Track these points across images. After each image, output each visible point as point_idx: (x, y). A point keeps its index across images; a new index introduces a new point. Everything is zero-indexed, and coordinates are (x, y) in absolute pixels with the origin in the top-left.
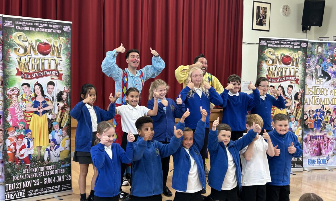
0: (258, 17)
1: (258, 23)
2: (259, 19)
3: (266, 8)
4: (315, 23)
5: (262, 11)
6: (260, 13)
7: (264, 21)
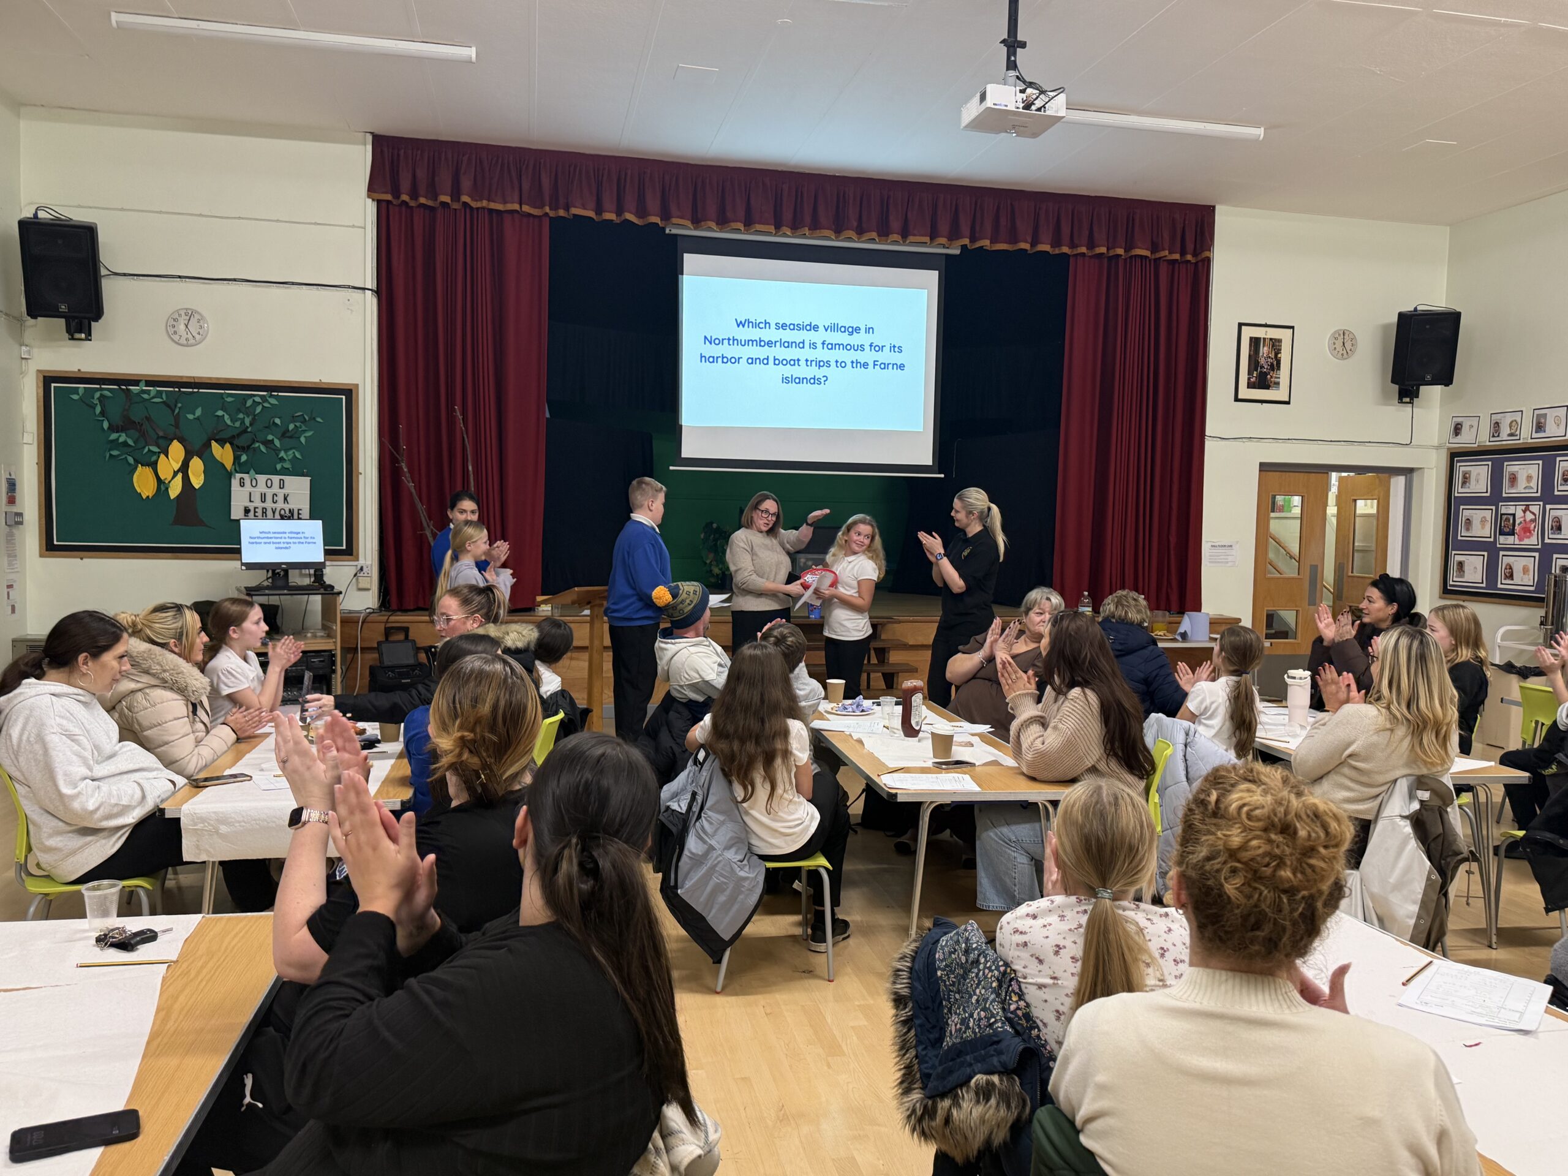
0: (1253, 366)
1: (1254, 382)
2: (1257, 371)
3: (1280, 341)
4: (1428, 377)
5: (1266, 349)
6: (1261, 354)
7: (1272, 377)
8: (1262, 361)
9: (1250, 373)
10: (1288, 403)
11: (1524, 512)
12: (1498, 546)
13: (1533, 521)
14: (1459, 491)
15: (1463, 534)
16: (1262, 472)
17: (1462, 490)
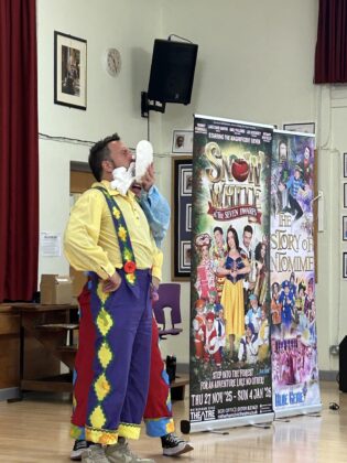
0: (64, 73)
1: (65, 88)
2: (67, 77)
3: (79, 52)
5: (71, 58)
6: (68, 62)
7: (75, 84)
8: (69, 69)
9: (63, 79)
10: (84, 109)
16: (72, 170)
17: (186, 191)
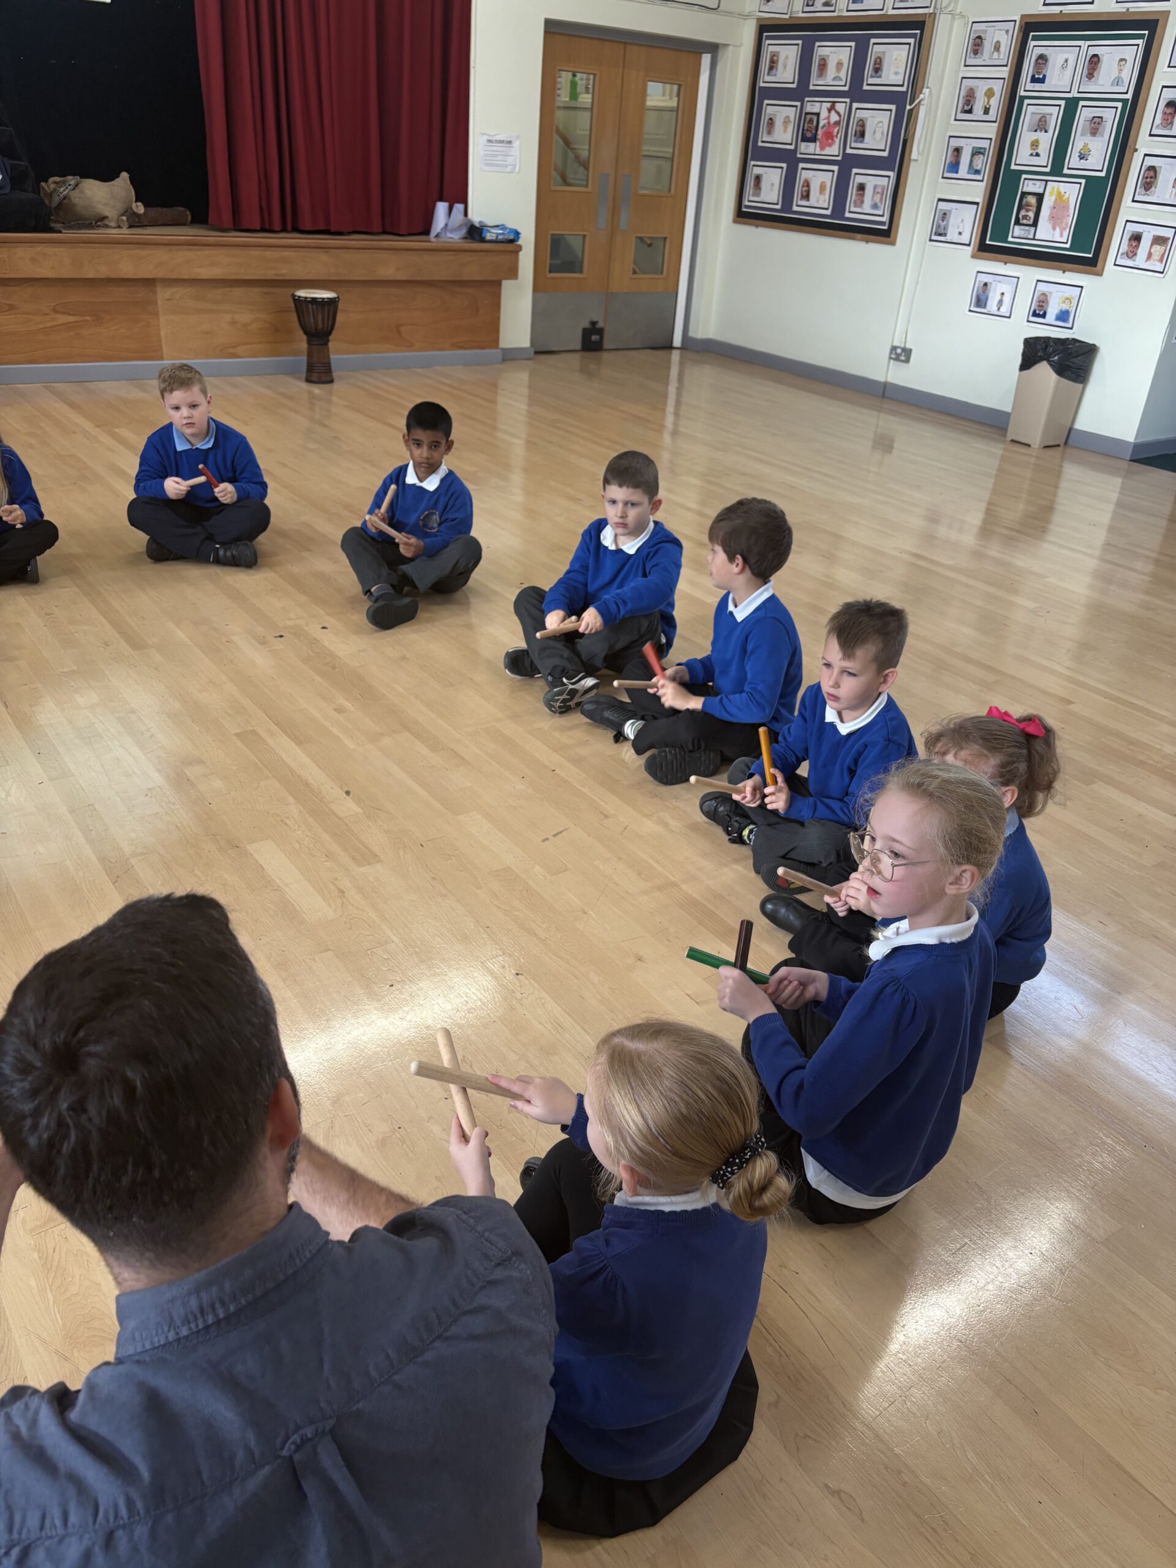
11: (829, 110)
12: (799, 156)
13: (837, 123)
14: (766, 80)
15: (765, 139)
16: (547, 32)
17: (767, 78)
